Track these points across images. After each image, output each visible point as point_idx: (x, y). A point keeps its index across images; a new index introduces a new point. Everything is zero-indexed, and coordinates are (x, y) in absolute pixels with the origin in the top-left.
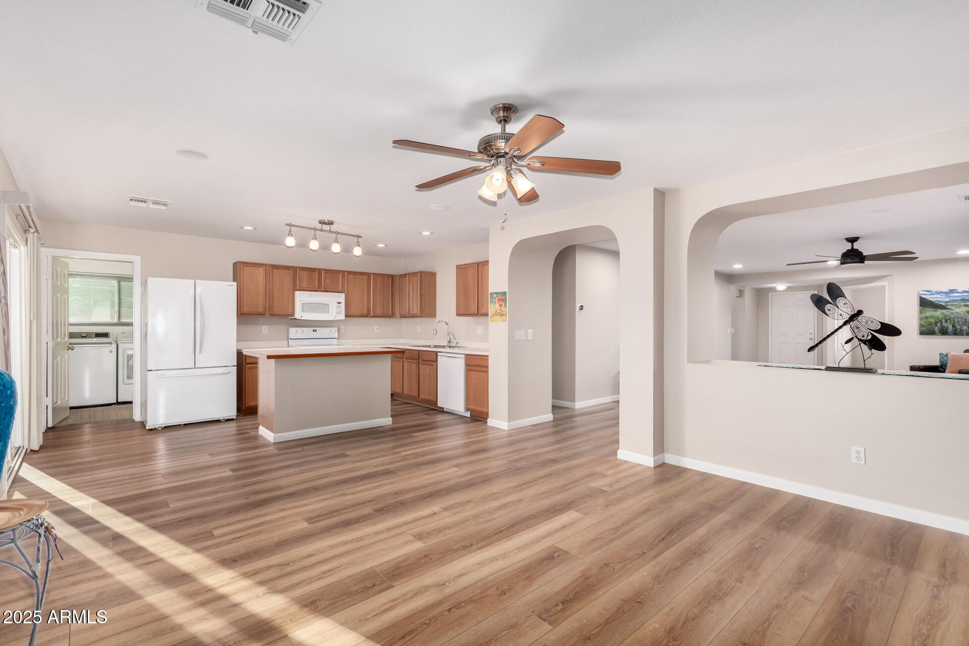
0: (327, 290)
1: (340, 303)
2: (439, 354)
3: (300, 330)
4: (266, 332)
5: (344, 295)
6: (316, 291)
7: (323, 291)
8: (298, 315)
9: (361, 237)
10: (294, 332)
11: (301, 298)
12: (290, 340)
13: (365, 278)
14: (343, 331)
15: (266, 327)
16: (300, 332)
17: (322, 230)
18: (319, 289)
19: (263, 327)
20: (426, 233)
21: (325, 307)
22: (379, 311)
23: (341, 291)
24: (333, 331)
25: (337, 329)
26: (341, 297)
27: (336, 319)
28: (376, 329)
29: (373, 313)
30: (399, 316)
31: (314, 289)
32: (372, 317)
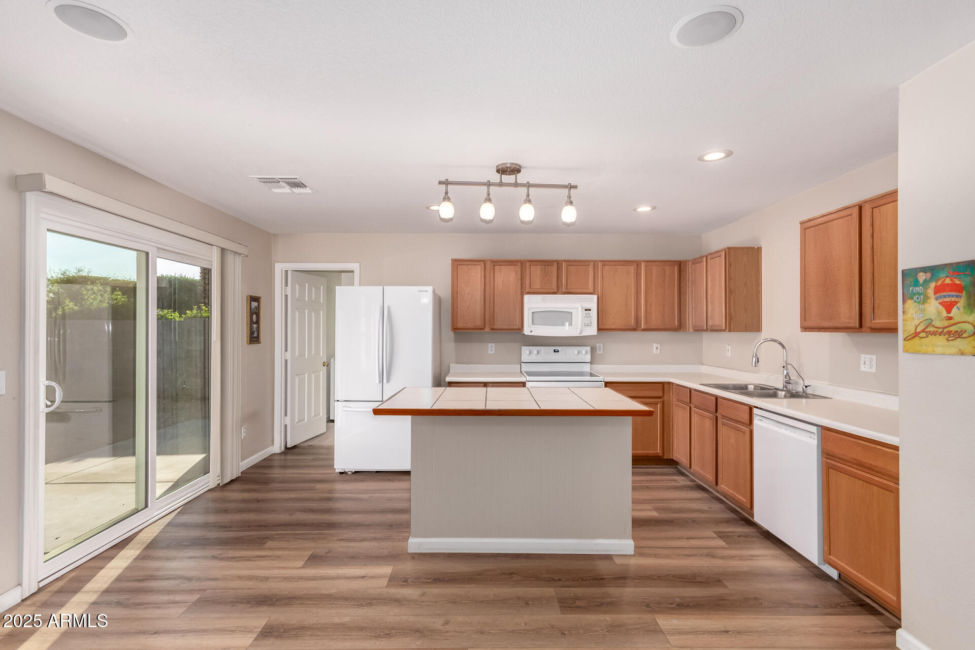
0: (571, 291)
1: (590, 310)
2: (755, 411)
3: (535, 349)
4: (493, 352)
5: (595, 297)
6: (554, 293)
7: (564, 293)
8: (529, 329)
9: (575, 187)
10: (527, 353)
11: (533, 303)
12: (522, 363)
13: (632, 269)
14: (602, 352)
15: (493, 345)
16: (535, 352)
17: (501, 184)
18: (558, 290)
19: (490, 345)
20: (715, 156)
21: (565, 317)
22: (655, 321)
23: (592, 291)
24: (584, 352)
25: (589, 348)
26: (591, 301)
27: (583, 334)
28: (655, 349)
29: (646, 323)
30: (691, 330)
31: (552, 291)
32: (644, 330)
